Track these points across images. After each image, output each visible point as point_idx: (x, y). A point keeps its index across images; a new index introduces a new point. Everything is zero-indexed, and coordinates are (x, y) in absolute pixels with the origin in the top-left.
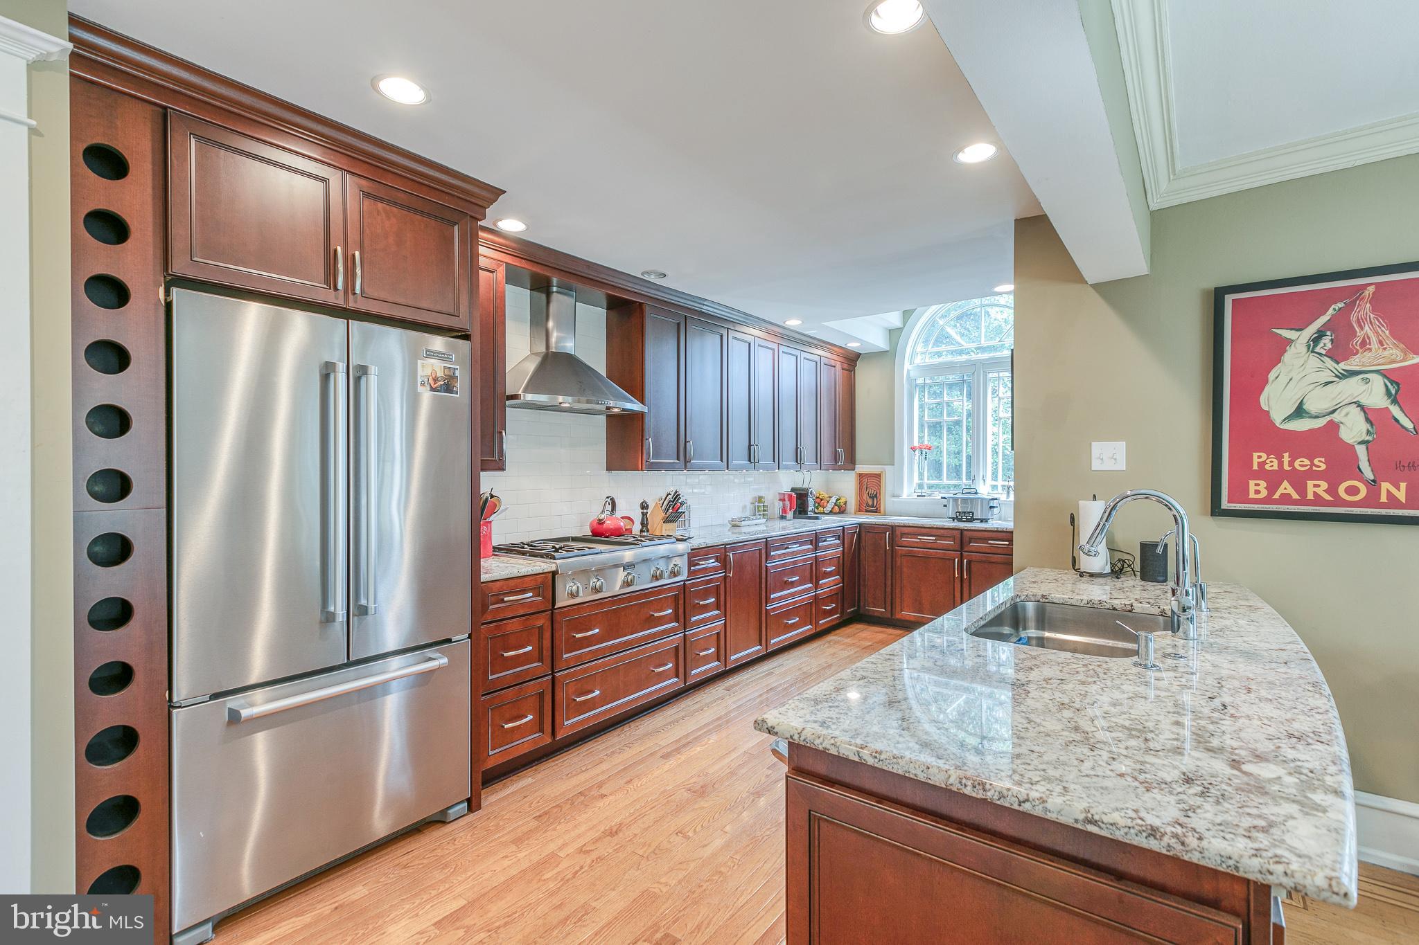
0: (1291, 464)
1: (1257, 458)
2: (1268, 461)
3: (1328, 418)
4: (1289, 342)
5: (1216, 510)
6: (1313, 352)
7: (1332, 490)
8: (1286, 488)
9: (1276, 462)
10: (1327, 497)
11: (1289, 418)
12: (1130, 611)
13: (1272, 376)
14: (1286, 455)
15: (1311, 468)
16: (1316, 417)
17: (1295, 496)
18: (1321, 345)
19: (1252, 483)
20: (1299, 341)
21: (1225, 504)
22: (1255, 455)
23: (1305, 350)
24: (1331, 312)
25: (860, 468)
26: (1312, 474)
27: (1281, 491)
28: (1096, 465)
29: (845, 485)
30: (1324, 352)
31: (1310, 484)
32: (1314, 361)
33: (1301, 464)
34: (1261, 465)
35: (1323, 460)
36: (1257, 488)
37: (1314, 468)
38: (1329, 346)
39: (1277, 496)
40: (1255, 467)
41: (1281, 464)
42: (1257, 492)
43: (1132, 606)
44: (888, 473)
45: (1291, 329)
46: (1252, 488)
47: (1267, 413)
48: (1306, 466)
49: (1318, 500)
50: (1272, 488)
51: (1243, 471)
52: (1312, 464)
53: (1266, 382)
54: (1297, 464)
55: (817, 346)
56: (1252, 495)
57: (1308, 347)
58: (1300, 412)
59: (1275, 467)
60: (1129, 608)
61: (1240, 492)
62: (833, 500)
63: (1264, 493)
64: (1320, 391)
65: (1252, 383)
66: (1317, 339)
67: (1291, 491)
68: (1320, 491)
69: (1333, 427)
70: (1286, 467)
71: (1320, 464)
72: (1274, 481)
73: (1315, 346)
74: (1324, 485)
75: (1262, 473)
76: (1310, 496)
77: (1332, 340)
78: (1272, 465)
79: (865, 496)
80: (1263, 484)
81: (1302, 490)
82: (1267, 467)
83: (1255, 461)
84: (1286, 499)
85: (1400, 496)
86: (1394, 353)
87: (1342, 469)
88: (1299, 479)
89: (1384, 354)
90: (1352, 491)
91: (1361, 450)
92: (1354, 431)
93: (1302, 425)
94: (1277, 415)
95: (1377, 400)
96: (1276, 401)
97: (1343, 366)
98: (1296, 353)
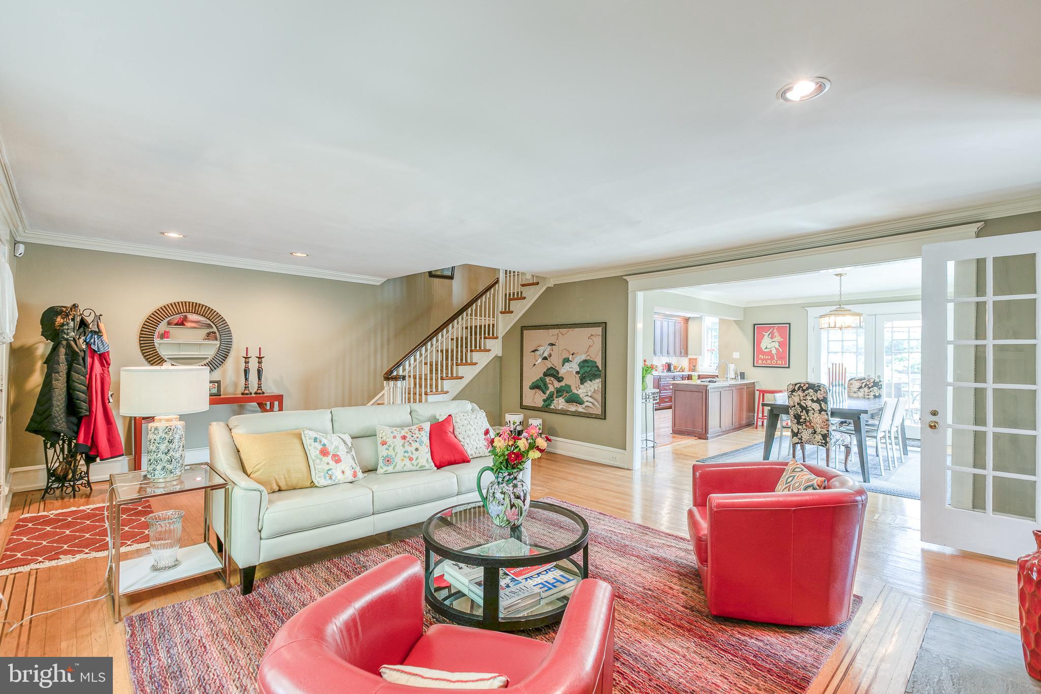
1: (760, 356)
3: (770, 349)
4: (764, 335)
5: (754, 366)
8: (764, 362)
14: (764, 356)
17: (766, 363)
20: (766, 335)
21: (755, 365)
24: (770, 330)
25: (690, 357)
26: (768, 359)
28: (733, 357)
29: (684, 362)
30: (770, 337)
31: (768, 361)
32: (768, 339)
33: (767, 357)
36: (760, 362)
44: (698, 358)
45: (765, 332)
49: (769, 364)
50: (762, 362)
51: (758, 359)
53: (762, 342)
55: (673, 317)
57: (768, 336)
58: (766, 348)
61: (757, 363)
62: (680, 367)
64: (770, 344)
65: (759, 344)
69: (771, 351)
70: (765, 358)
71: (769, 357)
72: (763, 360)
74: (770, 361)
75: (761, 359)
77: (770, 335)
78: (762, 357)
79: (691, 366)
84: (764, 364)
85: (780, 363)
86: (780, 338)
87: (772, 358)
88: (766, 360)
89: (778, 338)
90: (774, 362)
91: (775, 355)
92: (774, 352)
93: (767, 350)
94: (763, 349)
95: (777, 346)
96: (763, 346)
97: (773, 340)
98: (766, 337)
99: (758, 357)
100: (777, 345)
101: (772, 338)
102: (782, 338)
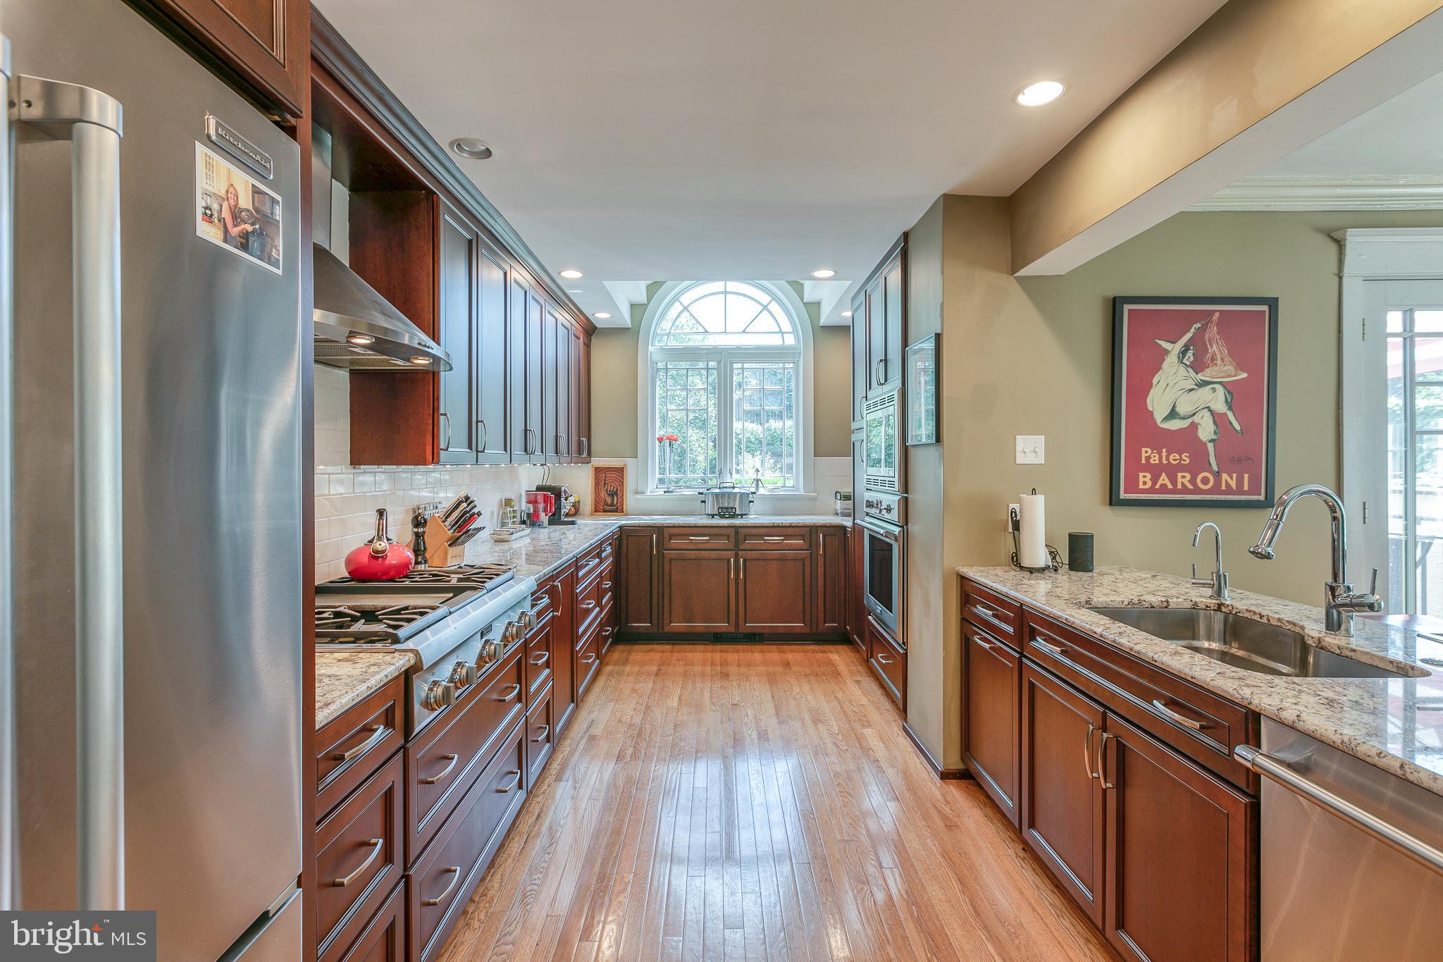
0: (1167, 458)
1: (1146, 452)
2: (1152, 456)
3: (1190, 421)
4: (1166, 352)
5: (1113, 500)
6: (1182, 363)
7: (1193, 481)
8: (1164, 479)
9: (1157, 457)
10: (1190, 487)
11: (1166, 419)
12: (1166, 607)
13: (1155, 381)
14: (1164, 450)
15: (1180, 461)
16: (1184, 418)
17: (1170, 486)
18: (1187, 357)
19: (1141, 475)
20: (1173, 352)
21: (1123, 496)
22: (1144, 450)
23: (1176, 360)
24: (1193, 330)
26: (1181, 467)
27: (1160, 482)
28: (1021, 459)
29: (583, 482)
30: (1188, 364)
31: (1179, 475)
32: (1182, 370)
33: (1174, 458)
34: (1148, 458)
35: (1188, 455)
36: (1145, 479)
37: (1182, 462)
38: (1192, 359)
39: (1157, 487)
40: (1143, 461)
41: (1160, 458)
42: (1145, 483)
43: (1168, 602)
44: (631, 466)
45: (1168, 341)
46: (1141, 480)
47: (1152, 412)
48: (1177, 460)
49: (1184, 490)
50: (1155, 481)
51: (1137, 466)
52: (1181, 459)
53: (1151, 386)
54: (1171, 457)
56: (1141, 486)
57: (1179, 357)
58: (1173, 414)
59: (1157, 462)
60: (1165, 604)
61: (1132, 485)
63: (1149, 484)
64: (1185, 396)
65: (1142, 389)
66: (1184, 352)
67: (1167, 482)
68: (1186, 481)
69: (1194, 426)
70: (1165, 462)
71: (1185, 460)
72: (1156, 471)
73: (1183, 358)
74: (1188, 476)
75: (1148, 467)
76: (1179, 486)
77: (1193, 354)
78: (1155, 460)
79: (603, 494)
80: (1149, 476)
81: (1174, 481)
82: (1151, 461)
83: (1144, 455)
84: (1164, 489)
85: (1233, 484)
86: (1230, 368)
87: (1199, 463)
88: (1172, 471)
89: (1224, 370)
90: (1205, 481)
91: (1210, 446)
92: (1206, 431)
93: (1175, 425)
94: (1159, 416)
95: (1220, 407)
96: (1158, 402)
97: (1200, 376)
98: (1171, 362)
99: (1134, 455)
100: (1218, 400)
101: (1198, 366)
102: (1241, 367)
